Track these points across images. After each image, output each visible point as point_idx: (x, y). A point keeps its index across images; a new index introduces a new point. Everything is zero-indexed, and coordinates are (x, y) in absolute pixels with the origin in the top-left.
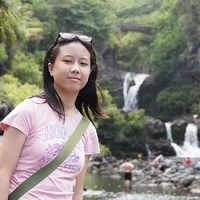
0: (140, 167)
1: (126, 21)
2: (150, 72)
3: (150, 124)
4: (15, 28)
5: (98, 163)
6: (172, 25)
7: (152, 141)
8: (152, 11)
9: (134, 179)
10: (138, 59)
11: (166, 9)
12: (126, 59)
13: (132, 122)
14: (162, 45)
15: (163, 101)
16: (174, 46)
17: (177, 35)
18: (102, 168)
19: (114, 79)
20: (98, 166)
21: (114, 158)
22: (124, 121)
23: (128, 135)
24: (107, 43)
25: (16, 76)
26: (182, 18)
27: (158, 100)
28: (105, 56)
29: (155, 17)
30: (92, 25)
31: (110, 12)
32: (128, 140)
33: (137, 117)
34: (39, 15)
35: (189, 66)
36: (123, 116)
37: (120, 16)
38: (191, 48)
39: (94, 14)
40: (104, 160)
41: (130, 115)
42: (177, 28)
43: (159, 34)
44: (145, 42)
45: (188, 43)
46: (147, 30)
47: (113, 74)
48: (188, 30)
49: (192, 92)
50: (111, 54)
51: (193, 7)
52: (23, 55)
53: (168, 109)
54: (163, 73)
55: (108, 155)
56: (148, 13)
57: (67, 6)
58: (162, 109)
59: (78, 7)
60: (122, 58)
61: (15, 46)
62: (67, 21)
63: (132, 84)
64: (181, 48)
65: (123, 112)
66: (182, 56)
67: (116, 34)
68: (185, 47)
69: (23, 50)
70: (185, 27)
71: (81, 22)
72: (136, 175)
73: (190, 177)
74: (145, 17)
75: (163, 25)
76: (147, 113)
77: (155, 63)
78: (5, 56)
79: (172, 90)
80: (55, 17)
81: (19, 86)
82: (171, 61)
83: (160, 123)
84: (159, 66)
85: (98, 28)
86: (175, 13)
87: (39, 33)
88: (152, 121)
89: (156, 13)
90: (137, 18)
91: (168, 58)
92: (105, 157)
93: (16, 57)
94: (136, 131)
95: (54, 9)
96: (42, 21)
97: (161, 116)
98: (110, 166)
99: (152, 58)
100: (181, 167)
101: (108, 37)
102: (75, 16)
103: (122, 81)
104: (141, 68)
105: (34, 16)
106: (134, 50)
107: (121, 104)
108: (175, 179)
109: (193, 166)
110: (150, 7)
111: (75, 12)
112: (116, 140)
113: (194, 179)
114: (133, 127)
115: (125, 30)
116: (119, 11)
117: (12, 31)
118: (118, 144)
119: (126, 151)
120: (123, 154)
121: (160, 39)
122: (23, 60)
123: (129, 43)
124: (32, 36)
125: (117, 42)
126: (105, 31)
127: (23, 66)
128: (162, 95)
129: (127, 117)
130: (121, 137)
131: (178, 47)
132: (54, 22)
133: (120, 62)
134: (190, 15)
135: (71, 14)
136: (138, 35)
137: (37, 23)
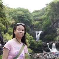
0: (41, 55)
1: (36, 18)
2: (42, 30)
3: (43, 44)
4: (8, 22)
5: (30, 54)
6: (47, 19)
7: (44, 48)
8: (42, 15)
9: (40, 58)
10: (39, 27)
11: (46, 15)
12: (36, 27)
13: (39, 44)
14: (45, 24)
15: (46, 38)
16: (48, 24)
17: (49, 21)
18: (32, 56)
19: (33, 33)
20: (31, 55)
21: (34, 53)
22: (37, 43)
23: (38, 47)
24: (31, 24)
25: (9, 33)
26: (50, 17)
27: (45, 38)
28: (31, 27)
29: (43, 17)
30: (27, 20)
31: (32, 16)
32: (38, 48)
33: (40, 42)
34: (14, 18)
35: (52, 28)
36: (36, 42)
37: (34, 17)
38: (52, 24)
39: (28, 17)
40: (32, 54)
41: (38, 42)
42: (49, 19)
43: (44, 21)
44: (41, 23)
45: (52, 23)
46: (41, 20)
47: (33, 32)
48: (51, 20)
49: (53, 35)
50: (32, 27)
51: (52, 14)
52: (10, 28)
53: (48, 40)
54: (46, 31)
55: (33, 52)
56: (41, 16)
57: (21, 15)
58: (46, 40)
59: (23, 15)
60: (35, 27)
61: (8, 26)
62: (21, 19)
63: (38, 34)
64: (50, 24)
65: (36, 41)
66: (50, 26)
67: (33, 21)
68: (51, 24)
69: (10, 27)
70: (51, 19)
71: (24, 19)
72: (40, 57)
73: (54, 57)
74: (40, 17)
75: (45, 18)
76: (42, 41)
77: (44, 28)
78: (6, 29)
79: (48, 35)
80: (18, 18)
81: (10, 36)
82: (48, 28)
83: (46, 43)
84: (45, 29)
85: (29, 20)
86: (48, 15)
87: (14, 22)
88: (44, 43)
89: (43, 16)
90: (38, 17)
91: (47, 27)
92: (32, 53)
93: (9, 29)
94: (40, 46)
95: (18, 16)
96: (15, 19)
97: (46, 42)
98: (34, 55)
99: (43, 27)
100: (52, 54)
101: (31, 22)
102: (23, 18)
103: (35, 33)
104: (40, 30)
105: (13, 18)
106: (38, 25)
107: (35, 39)
108: (51, 58)
109: (55, 54)
110: (41, 14)
111: (23, 17)
112: (35, 48)
113: (55, 57)
114: (39, 45)
115: (35, 20)
116: (34, 16)
117: (7, 22)
118: (35, 49)
119: (38, 51)
120: (37, 52)
121: (44, 22)
122: (10, 29)
123: (37, 23)
124: (13, 23)
125: (34, 23)
126: (31, 21)
127: (10, 31)
128: (46, 36)
129: (37, 42)
130: (36, 47)
131: (49, 24)
132: (18, 20)
133: (35, 28)
134: (52, 16)
135: (22, 17)
136: (39, 21)
137: (13, 20)
